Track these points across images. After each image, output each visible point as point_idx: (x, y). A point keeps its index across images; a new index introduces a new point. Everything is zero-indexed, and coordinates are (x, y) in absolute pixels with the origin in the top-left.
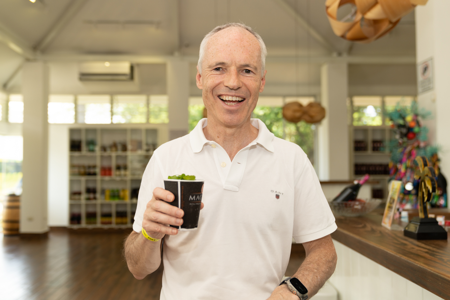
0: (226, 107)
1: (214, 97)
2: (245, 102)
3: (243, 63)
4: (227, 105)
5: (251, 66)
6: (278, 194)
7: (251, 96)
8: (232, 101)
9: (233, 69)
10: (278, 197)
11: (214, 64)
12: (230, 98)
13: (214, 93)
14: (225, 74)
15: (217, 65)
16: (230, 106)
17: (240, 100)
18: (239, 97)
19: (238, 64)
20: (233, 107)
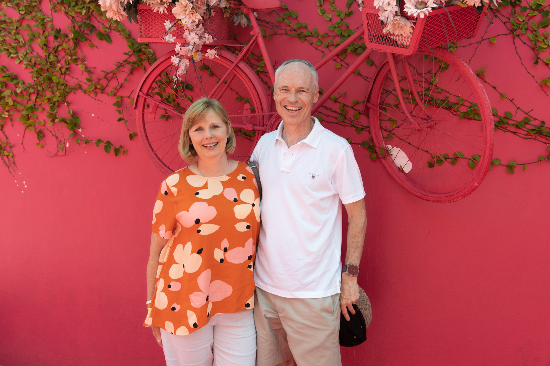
0: (290, 114)
1: (281, 107)
2: (301, 110)
3: (299, 86)
4: (290, 112)
5: (305, 88)
6: (314, 175)
7: (305, 106)
8: (293, 110)
9: (293, 90)
10: (313, 177)
11: (281, 87)
12: (291, 108)
13: (282, 104)
14: (288, 93)
15: (283, 87)
16: (291, 112)
17: (298, 109)
18: (297, 107)
19: (296, 87)
20: (295, 113)
